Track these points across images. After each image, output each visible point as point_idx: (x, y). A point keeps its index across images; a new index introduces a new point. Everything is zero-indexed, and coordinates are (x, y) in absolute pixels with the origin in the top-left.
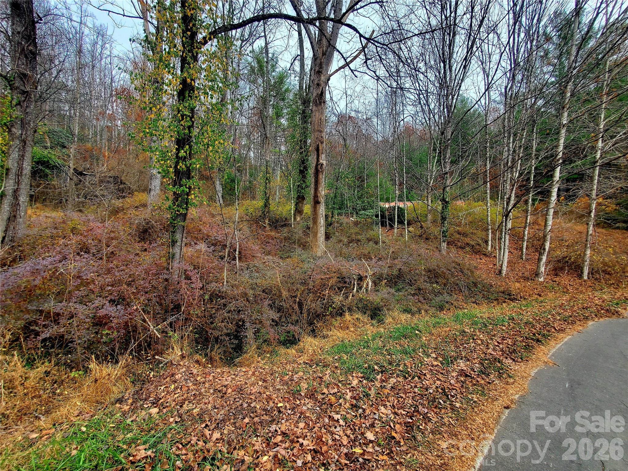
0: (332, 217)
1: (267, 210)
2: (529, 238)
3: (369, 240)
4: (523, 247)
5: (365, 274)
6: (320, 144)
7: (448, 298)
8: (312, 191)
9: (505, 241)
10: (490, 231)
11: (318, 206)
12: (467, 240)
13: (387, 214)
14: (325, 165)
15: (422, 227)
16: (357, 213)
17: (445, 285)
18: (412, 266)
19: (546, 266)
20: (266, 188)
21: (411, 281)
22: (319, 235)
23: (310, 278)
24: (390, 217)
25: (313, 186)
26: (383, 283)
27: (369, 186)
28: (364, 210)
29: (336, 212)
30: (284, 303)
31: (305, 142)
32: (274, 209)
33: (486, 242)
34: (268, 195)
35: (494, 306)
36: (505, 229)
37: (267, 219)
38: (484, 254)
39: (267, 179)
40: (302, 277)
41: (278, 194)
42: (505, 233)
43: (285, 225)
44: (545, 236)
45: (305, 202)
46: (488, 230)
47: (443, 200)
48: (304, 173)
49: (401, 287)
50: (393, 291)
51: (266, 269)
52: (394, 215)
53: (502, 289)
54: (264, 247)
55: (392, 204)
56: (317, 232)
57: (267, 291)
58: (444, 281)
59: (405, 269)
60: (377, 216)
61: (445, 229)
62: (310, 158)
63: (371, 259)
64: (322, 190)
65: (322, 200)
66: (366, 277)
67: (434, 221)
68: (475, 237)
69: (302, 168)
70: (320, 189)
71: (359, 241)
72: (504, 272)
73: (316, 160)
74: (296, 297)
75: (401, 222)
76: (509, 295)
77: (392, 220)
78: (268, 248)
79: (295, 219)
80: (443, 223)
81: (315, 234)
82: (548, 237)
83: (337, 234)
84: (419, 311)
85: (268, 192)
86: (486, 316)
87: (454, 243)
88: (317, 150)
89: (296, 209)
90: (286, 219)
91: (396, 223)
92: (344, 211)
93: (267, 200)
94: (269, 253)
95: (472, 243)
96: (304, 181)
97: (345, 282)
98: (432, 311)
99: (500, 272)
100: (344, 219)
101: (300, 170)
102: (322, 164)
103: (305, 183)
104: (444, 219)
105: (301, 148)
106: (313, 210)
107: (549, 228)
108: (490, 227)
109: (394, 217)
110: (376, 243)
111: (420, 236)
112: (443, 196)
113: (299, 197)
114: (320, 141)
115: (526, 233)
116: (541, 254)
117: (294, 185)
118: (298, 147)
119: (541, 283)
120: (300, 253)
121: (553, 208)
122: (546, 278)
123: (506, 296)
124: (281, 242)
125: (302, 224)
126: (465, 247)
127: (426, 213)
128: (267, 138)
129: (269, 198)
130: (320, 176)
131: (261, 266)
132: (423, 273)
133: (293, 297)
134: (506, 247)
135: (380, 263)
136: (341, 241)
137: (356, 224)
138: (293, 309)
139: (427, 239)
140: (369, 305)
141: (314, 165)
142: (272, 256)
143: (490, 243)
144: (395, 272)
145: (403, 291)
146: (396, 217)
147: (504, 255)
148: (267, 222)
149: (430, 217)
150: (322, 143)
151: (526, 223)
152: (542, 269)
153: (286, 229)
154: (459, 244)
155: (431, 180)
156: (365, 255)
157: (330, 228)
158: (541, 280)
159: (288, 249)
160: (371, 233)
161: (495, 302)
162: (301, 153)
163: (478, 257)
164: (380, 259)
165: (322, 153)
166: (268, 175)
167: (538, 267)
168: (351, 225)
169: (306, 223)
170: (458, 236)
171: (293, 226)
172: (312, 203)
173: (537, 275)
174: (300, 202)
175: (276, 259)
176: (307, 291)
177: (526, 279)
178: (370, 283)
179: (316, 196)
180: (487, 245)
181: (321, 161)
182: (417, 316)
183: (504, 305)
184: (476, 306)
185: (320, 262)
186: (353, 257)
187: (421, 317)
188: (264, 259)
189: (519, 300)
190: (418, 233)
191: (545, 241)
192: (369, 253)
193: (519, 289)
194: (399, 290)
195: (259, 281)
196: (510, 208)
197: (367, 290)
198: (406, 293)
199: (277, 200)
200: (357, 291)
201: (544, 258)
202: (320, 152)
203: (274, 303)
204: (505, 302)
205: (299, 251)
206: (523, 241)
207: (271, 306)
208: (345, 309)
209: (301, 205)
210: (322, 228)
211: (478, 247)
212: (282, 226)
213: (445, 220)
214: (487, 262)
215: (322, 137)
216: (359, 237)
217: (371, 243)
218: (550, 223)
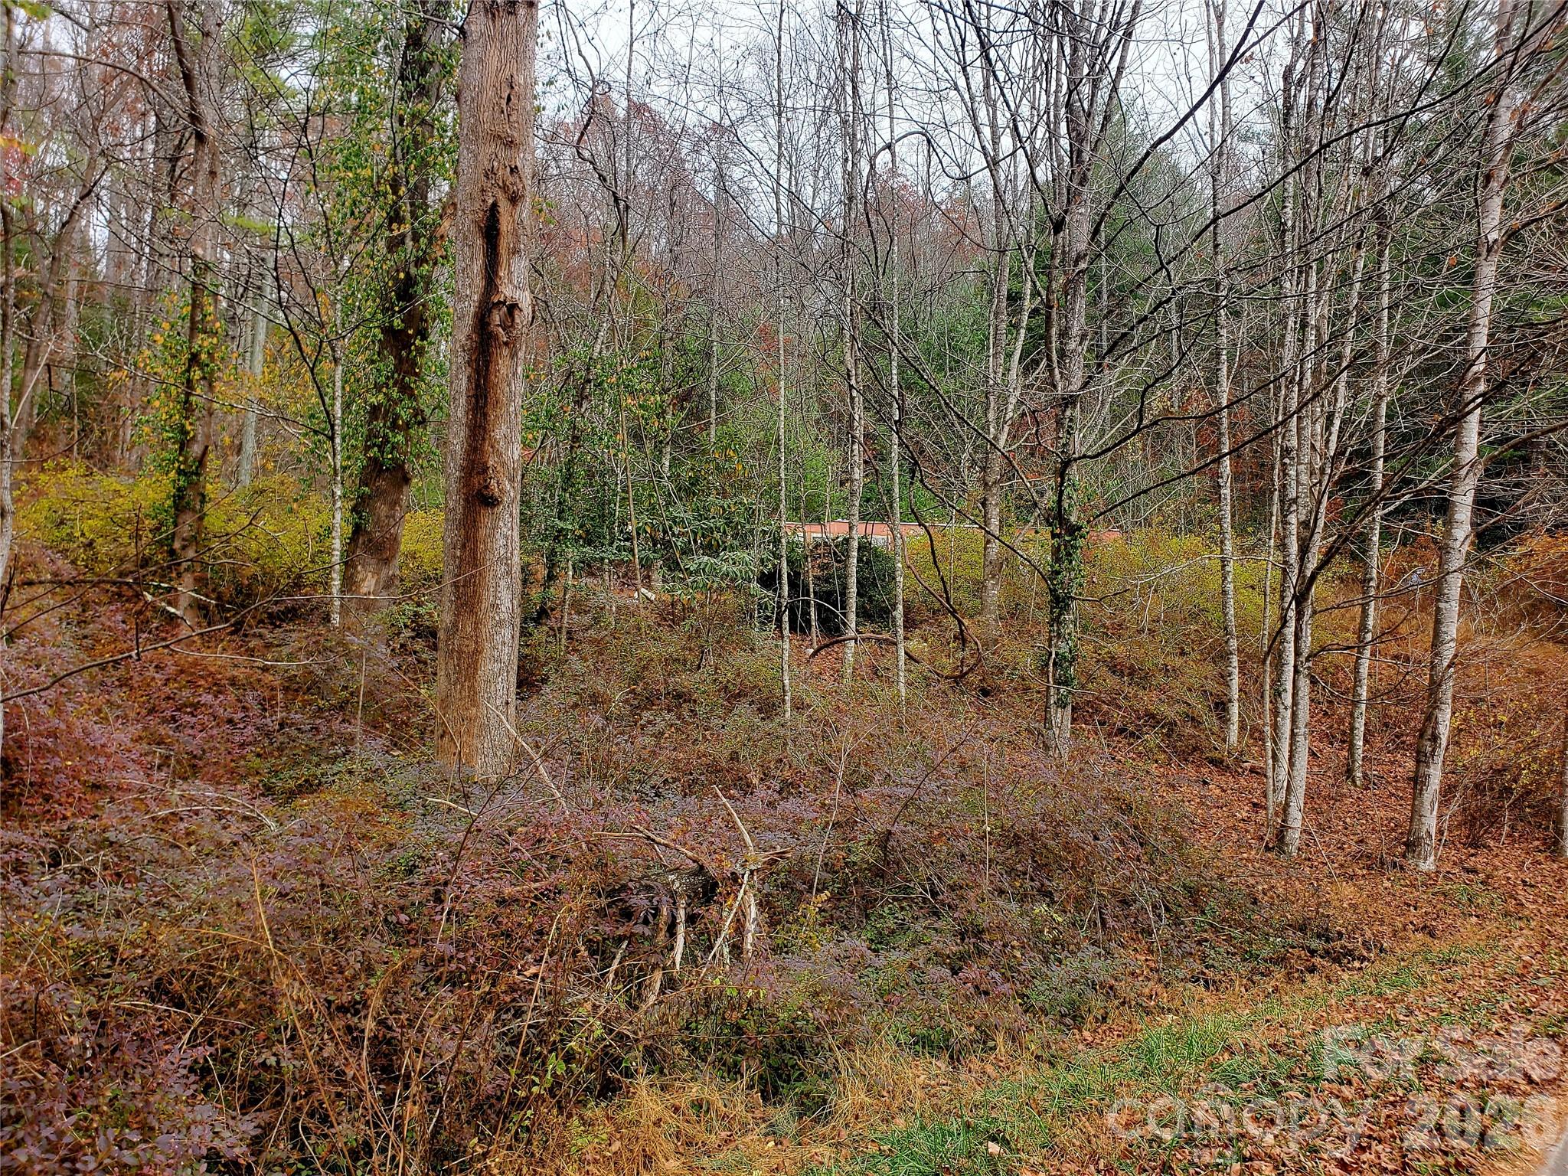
0: (551, 577)
1: (185, 531)
2: (1374, 695)
3: (733, 696)
4: (1352, 728)
5: (730, 866)
6: (504, 206)
7: (1099, 969)
8: (458, 439)
9: (1295, 703)
10: (1235, 660)
11: (486, 518)
12: (1149, 700)
13: (811, 573)
14: (527, 309)
15: (962, 638)
16: (673, 565)
17: (1080, 903)
18: (934, 818)
19: (1445, 803)
20: (187, 407)
21: (934, 894)
22: (487, 667)
23: (438, 899)
24: (827, 587)
25: (460, 411)
26: (812, 912)
27: (728, 442)
28: (711, 549)
29: (571, 553)
30: (283, 1049)
31: (419, 192)
32: (232, 528)
33: (1221, 706)
34: (196, 449)
35: (1276, 989)
36: (1298, 654)
37: (188, 579)
38: (1212, 761)
39: (194, 359)
40: (392, 898)
41: (250, 446)
42: (1296, 672)
43: (292, 614)
44: (1435, 685)
45: (409, 494)
46: (1224, 656)
47: (1057, 518)
48: (407, 346)
49: (891, 923)
50: (857, 943)
51: (173, 855)
52: (844, 577)
53: (1293, 913)
54: (163, 730)
55: (836, 530)
56: (478, 652)
57: (177, 986)
58: (1075, 887)
59: (907, 834)
60: (769, 580)
61: (1064, 648)
62: (441, 274)
63: (747, 788)
64: (509, 442)
65: (509, 490)
66: (735, 878)
67: (1013, 613)
68: (1178, 690)
69: (397, 323)
70: (499, 432)
71: (681, 697)
72: (1294, 837)
73: (479, 283)
74: (355, 1008)
75: (875, 613)
76: (1324, 935)
77: (832, 597)
78: (191, 741)
79: (349, 582)
80: (1056, 620)
81: (468, 664)
82: (1448, 690)
83: (575, 663)
84: (984, 1039)
85: (196, 428)
86: (1259, 1039)
87: (1097, 711)
88: (490, 231)
89: (358, 530)
90: (297, 584)
91: (852, 617)
92: (609, 553)
93: (192, 473)
94: (192, 767)
95: (1170, 712)
96: (406, 389)
97: (627, 914)
98: (1041, 1033)
99: (1280, 836)
100: (607, 593)
101: (389, 331)
102: (513, 308)
103: (412, 396)
104: (1059, 602)
105: (395, 218)
106: (455, 535)
107: (1449, 651)
108: (1234, 644)
109: (844, 588)
110: (768, 708)
111: (958, 679)
112: (1060, 502)
113: (374, 470)
114: (504, 188)
115: (1364, 671)
116: (1422, 759)
117: (347, 406)
118: (378, 216)
119: (1431, 879)
120: (377, 761)
121: (1460, 569)
122: (1440, 859)
123: (1315, 944)
124: (266, 704)
125: (386, 609)
126: (1139, 728)
127: (978, 573)
128: (201, 138)
129: (201, 461)
130: (503, 365)
131: (146, 841)
132: (989, 851)
133: (343, 1009)
134: (1302, 730)
135: (790, 805)
136: (595, 699)
137: (671, 615)
138: (340, 1078)
139: (985, 693)
140: (750, 1026)
141: (471, 307)
142: (216, 782)
143: (1235, 709)
144: (863, 853)
145: (903, 941)
146: (853, 589)
147: (1291, 764)
148: (186, 589)
149: (994, 593)
150: (514, 199)
151: (1363, 628)
152: (1430, 822)
153: (296, 636)
154: (1117, 718)
155: (999, 430)
156: (715, 769)
157: (540, 634)
158: (1428, 865)
159: (305, 739)
160: (741, 659)
161: (1279, 973)
162: (395, 244)
163: (1191, 770)
164: (788, 788)
165: (515, 251)
166: (203, 342)
167: (1416, 813)
168: (647, 618)
169: (409, 608)
170: (1112, 681)
171: (336, 619)
172: (455, 502)
173: (1412, 845)
174: (380, 494)
175: (238, 797)
176: (419, 974)
177: (1375, 864)
178: (753, 912)
179: (475, 466)
180: (1225, 720)
181: (507, 291)
182: (976, 1065)
183: (1313, 980)
184: (1209, 998)
185: (493, 815)
186: (656, 780)
187: (990, 1069)
188: (161, 800)
189: (1362, 959)
190: (948, 665)
191: (1435, 703)
192: (734, 757)
193: (1354, 907)
194: (881, 942)
195: (131, 930)
196: (1312, 565)
197: (737, 949)
198: (921, 951)
199: (246, 479)
200: (689, 958)
201: (1435, 776)
202: (504, 244)
203: (226, 1057)
204: (1312, 970)
205: (370, 752)
206: (1355, 704)
207: (206, 1070)
208: (635, 1059)
209: (383, 510)
210: (506, 632)
211: (1189, 730)
212: (274, 620)
213: (1066, 608)
214: (1229, 796)
215: (514, 170)
216: (685, 680)
217: (743, 708)
218: (1452, 629)
